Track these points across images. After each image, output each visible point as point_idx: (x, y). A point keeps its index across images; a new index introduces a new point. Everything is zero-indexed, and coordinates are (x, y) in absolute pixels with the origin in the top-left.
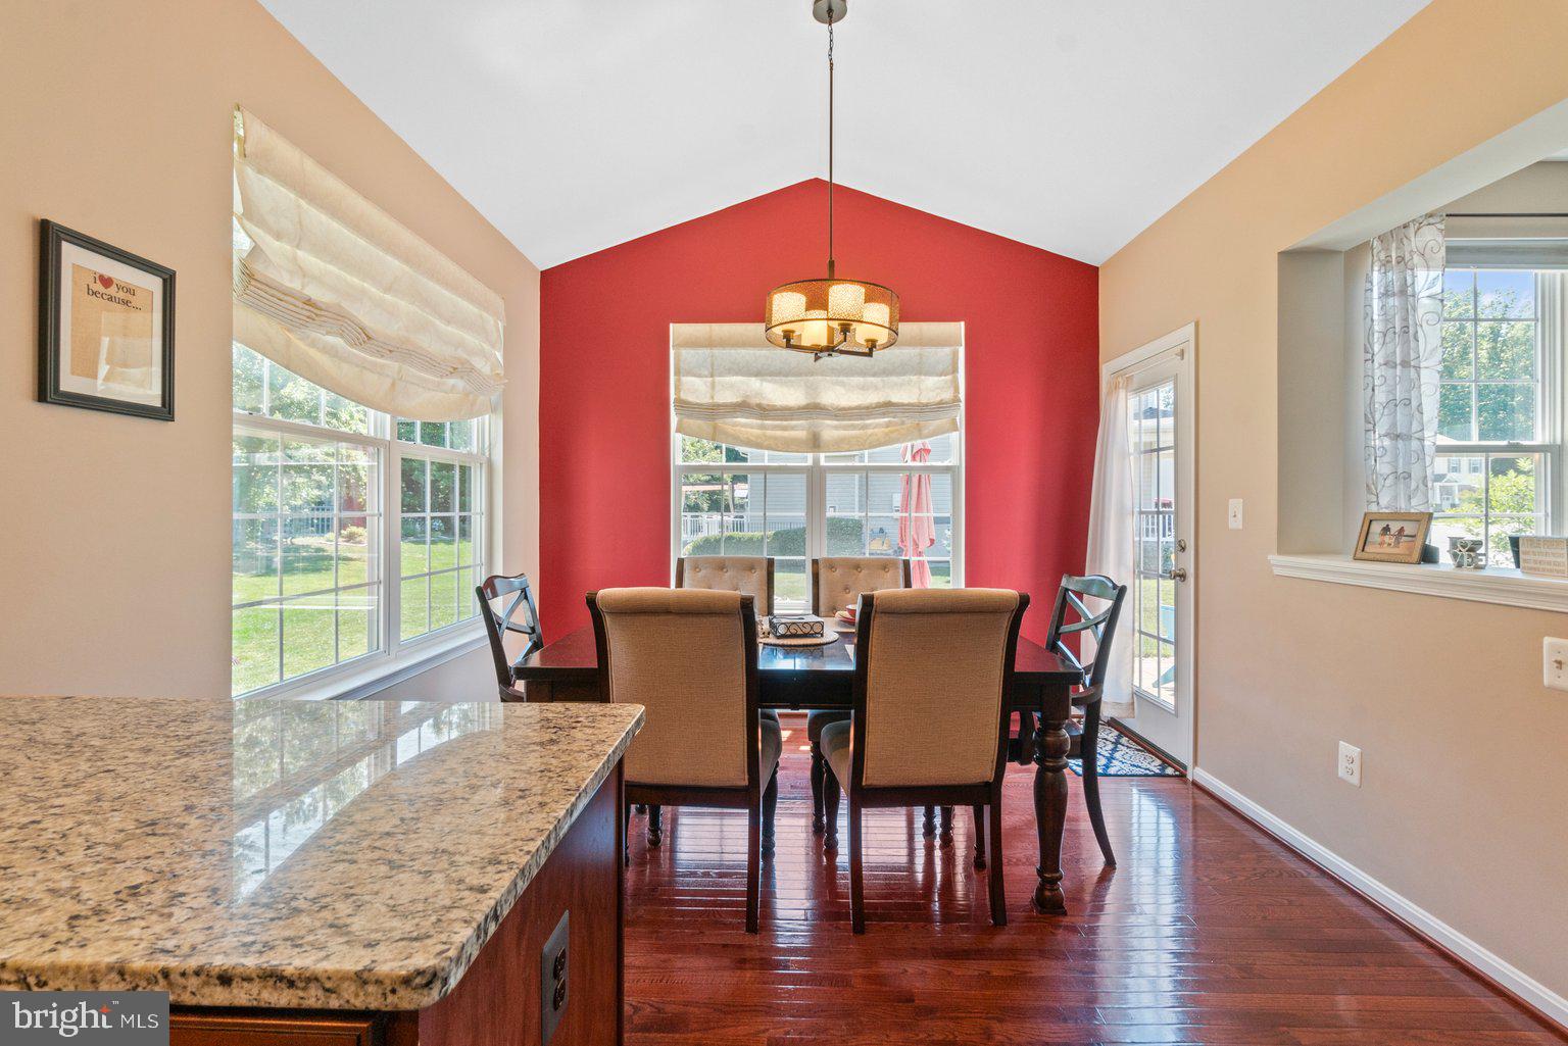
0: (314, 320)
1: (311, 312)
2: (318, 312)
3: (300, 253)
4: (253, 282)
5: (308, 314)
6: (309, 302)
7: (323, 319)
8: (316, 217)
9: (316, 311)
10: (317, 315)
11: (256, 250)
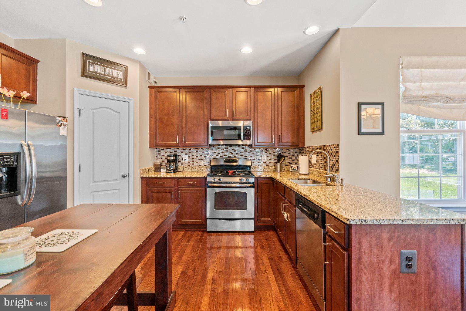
0: (426, 101)
1: (426, 99)
2: (428, 98)
3: (423, 84)
4: (405, 98)
5: (424, 100)
6: (424, 97)
7: (430, 99)
8: (428, 72)
9: (426, 98)
10: (427, 99)
11: (406, 89)
